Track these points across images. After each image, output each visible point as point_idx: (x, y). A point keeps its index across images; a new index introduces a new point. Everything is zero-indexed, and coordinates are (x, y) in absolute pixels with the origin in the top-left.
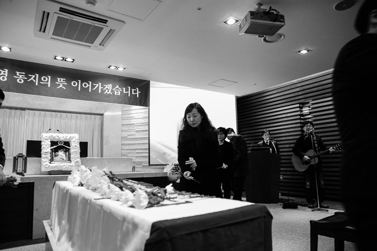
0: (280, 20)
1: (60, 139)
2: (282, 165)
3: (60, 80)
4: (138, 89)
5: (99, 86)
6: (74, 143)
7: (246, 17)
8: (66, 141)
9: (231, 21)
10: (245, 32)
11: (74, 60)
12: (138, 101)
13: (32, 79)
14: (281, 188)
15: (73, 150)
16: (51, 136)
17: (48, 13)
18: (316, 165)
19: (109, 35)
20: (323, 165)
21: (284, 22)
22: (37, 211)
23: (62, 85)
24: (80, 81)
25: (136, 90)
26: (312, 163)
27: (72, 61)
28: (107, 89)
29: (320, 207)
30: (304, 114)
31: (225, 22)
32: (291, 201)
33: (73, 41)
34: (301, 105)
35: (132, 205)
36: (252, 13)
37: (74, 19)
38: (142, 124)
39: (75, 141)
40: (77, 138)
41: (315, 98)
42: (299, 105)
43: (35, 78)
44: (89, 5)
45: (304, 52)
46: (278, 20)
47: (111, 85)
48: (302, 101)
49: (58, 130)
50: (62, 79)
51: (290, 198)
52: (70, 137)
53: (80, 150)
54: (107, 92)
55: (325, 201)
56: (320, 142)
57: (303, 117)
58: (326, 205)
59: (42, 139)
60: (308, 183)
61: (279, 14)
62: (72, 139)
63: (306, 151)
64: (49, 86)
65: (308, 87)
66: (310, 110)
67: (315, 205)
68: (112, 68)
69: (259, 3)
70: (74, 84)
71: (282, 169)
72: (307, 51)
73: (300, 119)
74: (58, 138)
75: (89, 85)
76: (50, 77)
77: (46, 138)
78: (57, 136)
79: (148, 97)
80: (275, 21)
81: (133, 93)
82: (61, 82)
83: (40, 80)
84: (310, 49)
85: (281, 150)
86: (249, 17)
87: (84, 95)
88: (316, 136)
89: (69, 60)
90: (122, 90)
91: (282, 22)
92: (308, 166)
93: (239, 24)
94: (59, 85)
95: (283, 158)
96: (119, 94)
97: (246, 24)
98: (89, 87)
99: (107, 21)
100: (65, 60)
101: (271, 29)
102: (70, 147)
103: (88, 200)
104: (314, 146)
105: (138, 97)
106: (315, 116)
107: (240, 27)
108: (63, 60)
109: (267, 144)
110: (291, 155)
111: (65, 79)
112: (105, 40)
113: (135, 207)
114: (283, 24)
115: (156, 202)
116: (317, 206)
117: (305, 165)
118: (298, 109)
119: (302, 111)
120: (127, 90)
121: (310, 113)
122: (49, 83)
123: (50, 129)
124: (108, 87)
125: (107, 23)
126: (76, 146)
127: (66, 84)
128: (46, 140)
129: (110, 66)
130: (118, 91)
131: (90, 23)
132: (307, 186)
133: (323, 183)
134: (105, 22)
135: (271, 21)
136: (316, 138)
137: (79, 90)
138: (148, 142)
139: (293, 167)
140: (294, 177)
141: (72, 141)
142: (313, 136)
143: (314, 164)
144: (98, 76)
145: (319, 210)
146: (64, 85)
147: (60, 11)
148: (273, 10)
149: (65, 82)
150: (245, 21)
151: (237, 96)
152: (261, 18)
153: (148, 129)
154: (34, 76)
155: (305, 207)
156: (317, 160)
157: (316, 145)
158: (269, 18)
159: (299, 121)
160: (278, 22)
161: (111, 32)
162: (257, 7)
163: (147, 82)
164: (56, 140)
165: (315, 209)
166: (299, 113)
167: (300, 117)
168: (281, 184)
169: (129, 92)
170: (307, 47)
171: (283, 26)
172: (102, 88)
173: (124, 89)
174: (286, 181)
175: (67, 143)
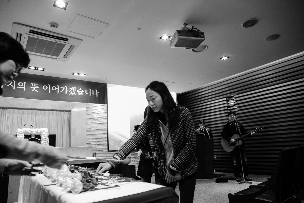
0: (201, 36)
1: (32, 133)
2: (215, 147)
3: (34, 85)
4: (97, 90)
5: (65, 89)
6: (44, 136)
7: (174, 35)
8: (38, 134)
9: (165, 37)
10: (175, 46)
11: (44, 69)
12: (97, 100)
13: (10, 84)
14: (215, 165)
15: (43, 142)
16: (25, 130)
17: (21, 34)
18: (240, 146)
19: (70, 50)
20: (246, 146)
21: (204, 37)
22: (11, 194)
23: (35, 89)
24: (50, 85)
25: (95, 91)
26: (237, 145)
27: (43, 69)
28: (72, 91)
29: (245, 180)
30: (230, 106)
31: (160, 38)
32: (222, 176)
33: (42, 55)
34: (227, 99)
35: (70, 190)
36: (179, 32)
37: (41, 38)
38: (102, 118)
39: (45, 133)
40: (46, 132)
41: (238, 92)
42: (226, 99)
43: (13, 84)
44: (53, 28)
45: (225, 58)
46: (200, 36)
47: (75, 88)
48: (228, 95)
49: (31, 126)
50: (35, 84)
51: (221, 173)
52: (41, 131)
53: (49, 142)
54: (72, 94)
55: (249, 175)
56: (242, 128)
57: (229, 108)
58: (250, 178)
59: (18, 133)
60: (235, 161)
61: (199, 31)
62: (43, 132)
63: (231, 135)
64: (24, 90)
65: (232, 84)
66: (234, 102)
67: (241, 178)
68: (76, 74)
69: (185, 24)
70: (45, 87)
71: (215, 150)
72: (227, 58)
73: (227, 110)
74: (30, 132)
75: (57, 88)
76: (25, 83)
77: (21, 133)
78: (30, 131)
79: (105, 96)
80: (197, 37)
81: (93, 94)
82: (34, 87)
83: (17, 85)
84: (229, 56)
85: (213, 135)
86: (177, 34)
87: (53, 96)
88: (239, 123)
89: (40, 69)
90: (84, 92)
91: (202, 37)
92: (234, 147)
93: (170, 40)
94: (33, 89)
95: (215, 141)
96: (82, 95)
97: (175, 39)
98: (57, 90)
99: (68, 39)
100: (37, 69)
101: (195, 43)
102: (41, 139)
103: (41, 186)
104: (238, 131)
105: (97, 96)
106: (238, 107)
107: (171, 42)
108: (35, 69)
109: (203, 131)
110: (220, 139)
111: (37, 84)
112: (67, 54)
113: (72, 192)
114: (203, 39)
115: (89, 188)
116: (243, 180)
117: (232, 146)
118: (226, 102)
119: (229, 103)
120: (88, 91)
121: (235, 105)
122: (24, 88)
123: (25, 125)
124: (73, 89)
125: (68, 41)
126: (45, 138)
127: (39, 88)
128: (21, 134)
129: (74, 73)
130: (81, 92)
131: (55, 41)
132: (234, 164)
133: (246, 161)
134: (66, 40)
135: (194, 37)
136: (239, 124)
137: (49, 92)
138: (107, 132)
139: (222, 148)
140: (224, 156)
141: (42, 134)
142: (237, 123)
143: (238, 145)
144: (65, 81)
145: (244, 183)
146: (36, 89)
147: (30, 32)
148: (195, 28)
149: (37, 86)
150: (174, 37)
151: (177, 93)
152: (186, 35)
153: (106, 122)
154: (12, 82)
155: (233, 181)
156: (241, 142)
157: (239, 130)
158: (192, 34)
159: (226, 111)
160: (199, 37)
161: (72, 47)
162: (183, 26)
163: (104, 84)
164: (29, 134)
165: (242, 181)
166: (226, 105)
167: (228, 108)
168: (215, 162)
169: (90, 93)
170: (226, 55)
171: (203, 40)
172: (68, 90)
173: (86, 90)
174: (219, 159)
175: (39, 136)
